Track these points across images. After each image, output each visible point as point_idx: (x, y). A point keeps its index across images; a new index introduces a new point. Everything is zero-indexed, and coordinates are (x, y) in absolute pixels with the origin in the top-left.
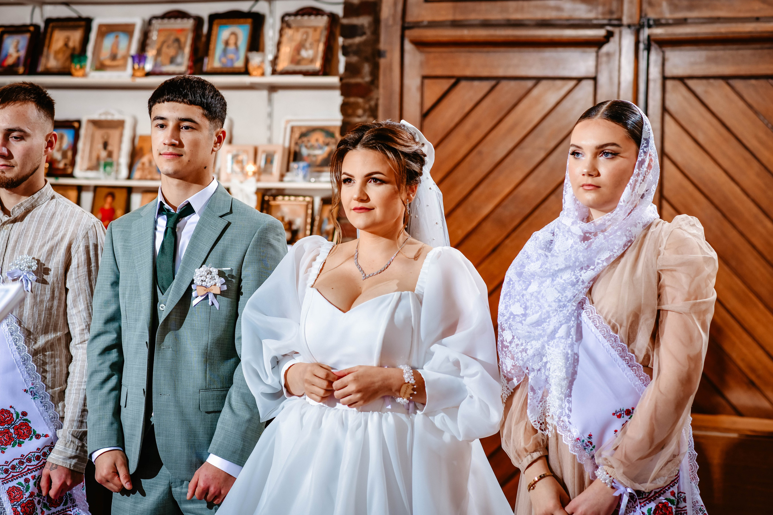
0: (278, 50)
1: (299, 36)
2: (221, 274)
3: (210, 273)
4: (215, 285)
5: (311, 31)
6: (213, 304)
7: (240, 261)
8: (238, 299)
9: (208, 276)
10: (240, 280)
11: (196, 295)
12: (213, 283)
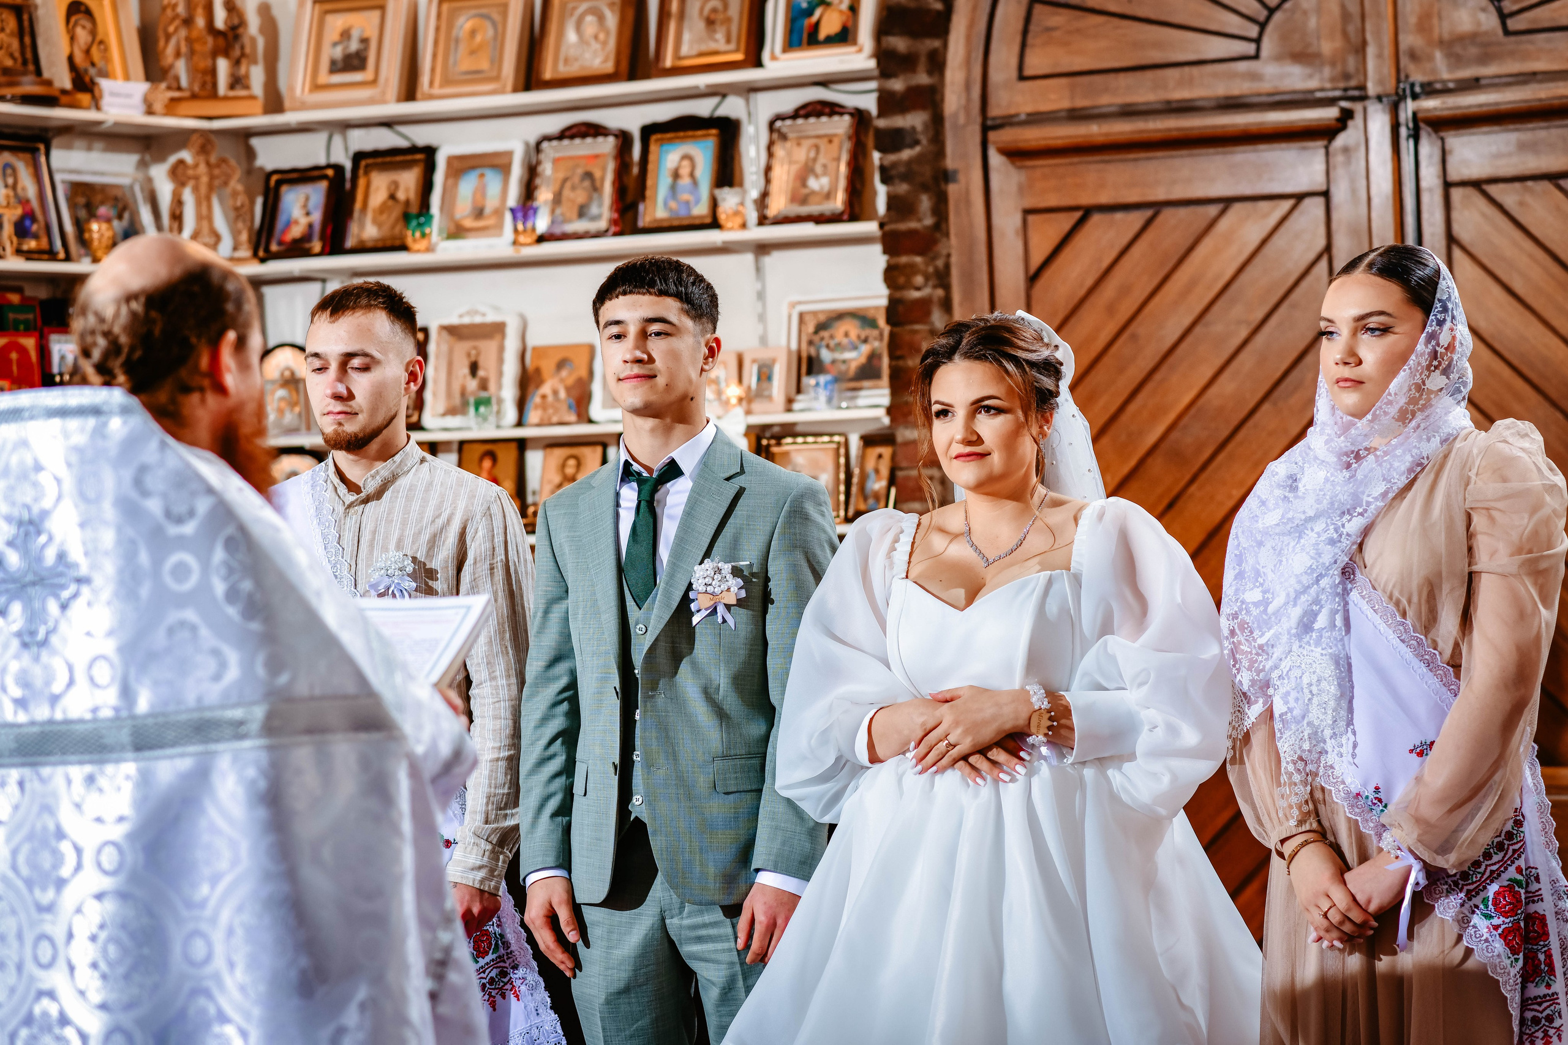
0: (768, 181)
1: (801, 154)
2: (736, 572)
3: (719, 570)
4: (729, 589)
5: (823, 144)
6: (724, 621)
7: (765, 550)
8: (765, 611)
9: (716, 577)
10: (767, 580)
11: (697, 609)
12: (724, 587)
